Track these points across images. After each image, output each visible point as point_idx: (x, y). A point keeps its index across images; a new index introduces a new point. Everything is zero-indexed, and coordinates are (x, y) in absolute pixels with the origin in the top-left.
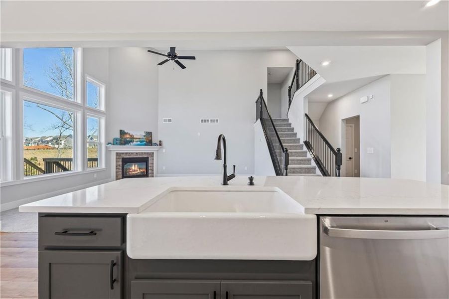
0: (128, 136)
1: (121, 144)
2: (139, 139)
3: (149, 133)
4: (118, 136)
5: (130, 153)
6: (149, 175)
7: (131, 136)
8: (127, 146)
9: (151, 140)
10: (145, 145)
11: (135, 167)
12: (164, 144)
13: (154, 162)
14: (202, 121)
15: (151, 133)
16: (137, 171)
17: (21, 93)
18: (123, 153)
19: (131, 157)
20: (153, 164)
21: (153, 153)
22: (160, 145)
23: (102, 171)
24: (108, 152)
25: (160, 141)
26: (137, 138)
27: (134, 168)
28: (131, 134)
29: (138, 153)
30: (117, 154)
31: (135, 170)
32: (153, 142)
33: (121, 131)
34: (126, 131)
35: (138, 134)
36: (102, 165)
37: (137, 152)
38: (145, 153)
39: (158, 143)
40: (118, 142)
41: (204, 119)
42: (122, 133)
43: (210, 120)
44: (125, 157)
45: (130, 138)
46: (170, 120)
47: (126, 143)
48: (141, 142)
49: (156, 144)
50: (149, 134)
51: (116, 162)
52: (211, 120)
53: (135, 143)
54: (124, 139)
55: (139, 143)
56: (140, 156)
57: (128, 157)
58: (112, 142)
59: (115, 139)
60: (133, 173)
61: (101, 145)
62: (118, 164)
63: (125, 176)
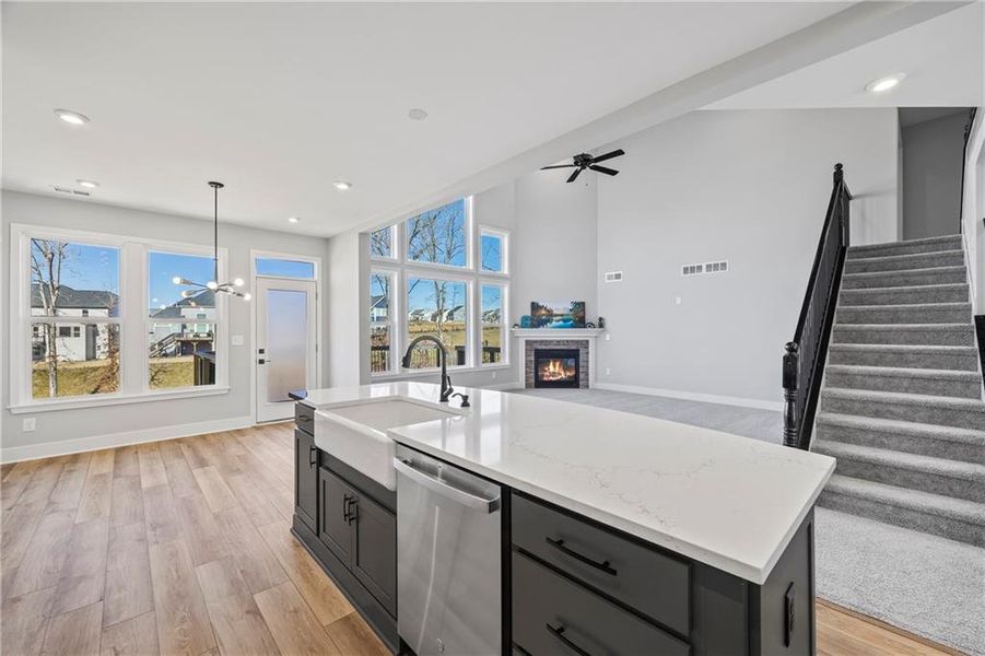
0: (543, 312)
1: (533, 326)
2: (562, 315)
3: (579, 304)
4: (528, 312)
6: (581, 383)
7: (549, 311)
8: (541, 329)
9: (584, 317)
10: (572, 326)
11: (554, 366)
12: (608, 324)
13: (590, 360)
14: (686, 270)
15: (583, 304)
16: (560, 374)
17: (406, 271)
18: (536, 342)
19: (548, 347)
20: (587, 362)
21: (587, 342)
22: (601, 326)
23: (503, 369)
24: (514, 339)
25: (601, 319)
26: (557, 315)
27: (554, 370)
28: (548, 308)
29: (560, 341)
30: (527, 342)
32: (587, 321)
33: (533, 304)
34: (541, 304)
35: (561, 307)
36: (505, 359)
37: (559, 339)
38: (572, 341)
39: (596, 322)
40: (529, 322)
41: (689, 266)
42: (535, 307)
43: (704, 267)
44: (539, 347)
45: (547, 315)
46: (618, 276)
47: (540, 323)
48: (565, 321)
49: (592, 325)
50: (580, 306)
51: (526, 356)
52: (709, 267)
53: (554, 323)
54: (537, 317)
55: (561, 323)
56: (565, 347)
57: (544, 347)
58: (519, 322)
59: (525, 318)
60: (551, 378)
61: (504, 327)
62: (529, 358)
63: (540, 383)
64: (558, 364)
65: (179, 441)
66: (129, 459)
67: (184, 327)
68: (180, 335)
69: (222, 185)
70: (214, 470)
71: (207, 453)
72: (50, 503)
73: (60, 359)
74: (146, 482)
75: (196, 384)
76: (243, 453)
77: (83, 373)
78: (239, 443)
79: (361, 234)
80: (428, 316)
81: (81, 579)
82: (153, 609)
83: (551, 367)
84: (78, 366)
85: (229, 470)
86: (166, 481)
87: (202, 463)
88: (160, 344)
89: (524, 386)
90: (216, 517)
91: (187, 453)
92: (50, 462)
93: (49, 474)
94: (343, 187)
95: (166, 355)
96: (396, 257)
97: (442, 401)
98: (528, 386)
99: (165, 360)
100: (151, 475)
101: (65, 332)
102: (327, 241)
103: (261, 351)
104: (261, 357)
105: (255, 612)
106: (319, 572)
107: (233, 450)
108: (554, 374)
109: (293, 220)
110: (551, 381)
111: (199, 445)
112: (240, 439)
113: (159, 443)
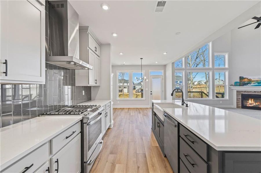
0: (246, 80)
1: (240, 85)
2: (257, 81)
4: (238, 80)
5: (248, 91)
7: (249, 80)
8: (245, 86)
11: (251, 101)
16: (253, 104)
18: (242, 91)
19: (250, 93)
23: (226, 100)
24: (230, 90)
26: (254, 81)
28: (249, 78)
29: (256, 91)
30: (237, 92)
31: (251, 103)
34: (245, 77)
35: (256, 78)
36: (227, 97)
40: (238, 84)
42: (241, 78)
44: (244, 93)
45: (248, 81)
47: (244, 84)
48: (259, 83)
51: (237, 96)
53: (252, 84)
54: (243, 81)
55: (257, 84)
57: (246, 93)
58: (234, 84)
59: (236, 83)
60: (250, 105)
61: (226, 86)
62: (239, 97)
63: (244, 107)
64: (252, 100)
65: (137, 108)
66: (130, 110)
67: (142, 86)
68: (141, 88)
69: (142, 59)
70: (141, 114)
71: (141, 111)
72: (120, 114)
73: (124, 92)
74: (131, 114)
75: (142, 98)
76: (147, 112)
77: (127, 95)
78: (146, 110)
79: (172, 63)
80: (203, 83)
81: (121, 126)
82: (129, 133)
83: (250, 101)
84: (127, 94)
85: (144, 115)
86: (134, 115)
87: (140, 113)
88: (138, 90)
89: (236, 108)
90: (140, 122)
91: (138, 111)
92: (121, 108)
93: (120, 110)
94: (165, 53)
95: (139, 92)
96: (184, 67)
97: (182, 105)
98: (238, 107)
99: (139, 93)
100: (132, 113)
101: (125, 88)
102: (165, 66)
103: (151, 92)
104: (151, 93)
105: (142, 139)
106: (154, 137)
107: (145, 111)
108: (251, 104)
109: (157, 62)
110: (250, 106)
111: (140, 109)
112: (147, 110)
113: (134, 108)
